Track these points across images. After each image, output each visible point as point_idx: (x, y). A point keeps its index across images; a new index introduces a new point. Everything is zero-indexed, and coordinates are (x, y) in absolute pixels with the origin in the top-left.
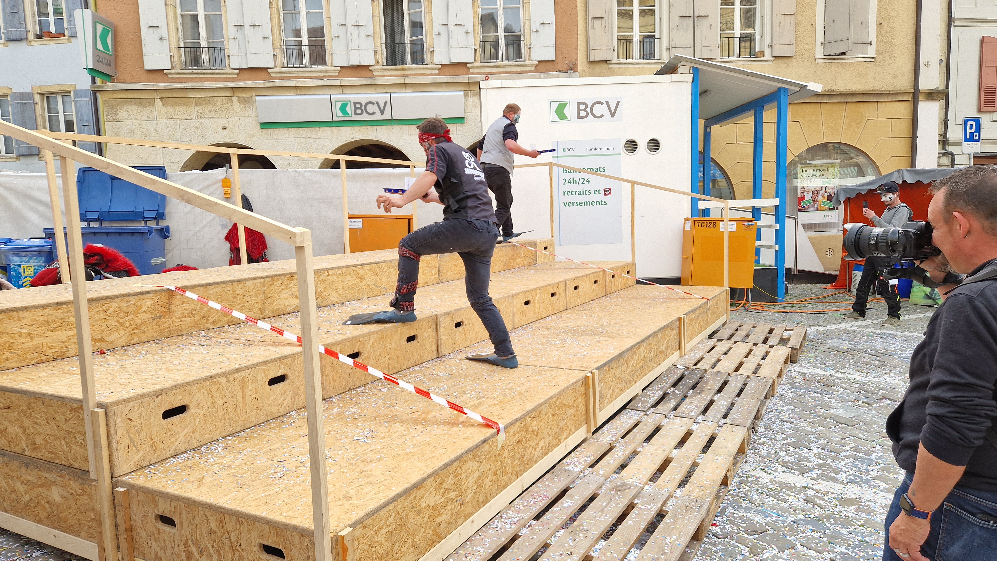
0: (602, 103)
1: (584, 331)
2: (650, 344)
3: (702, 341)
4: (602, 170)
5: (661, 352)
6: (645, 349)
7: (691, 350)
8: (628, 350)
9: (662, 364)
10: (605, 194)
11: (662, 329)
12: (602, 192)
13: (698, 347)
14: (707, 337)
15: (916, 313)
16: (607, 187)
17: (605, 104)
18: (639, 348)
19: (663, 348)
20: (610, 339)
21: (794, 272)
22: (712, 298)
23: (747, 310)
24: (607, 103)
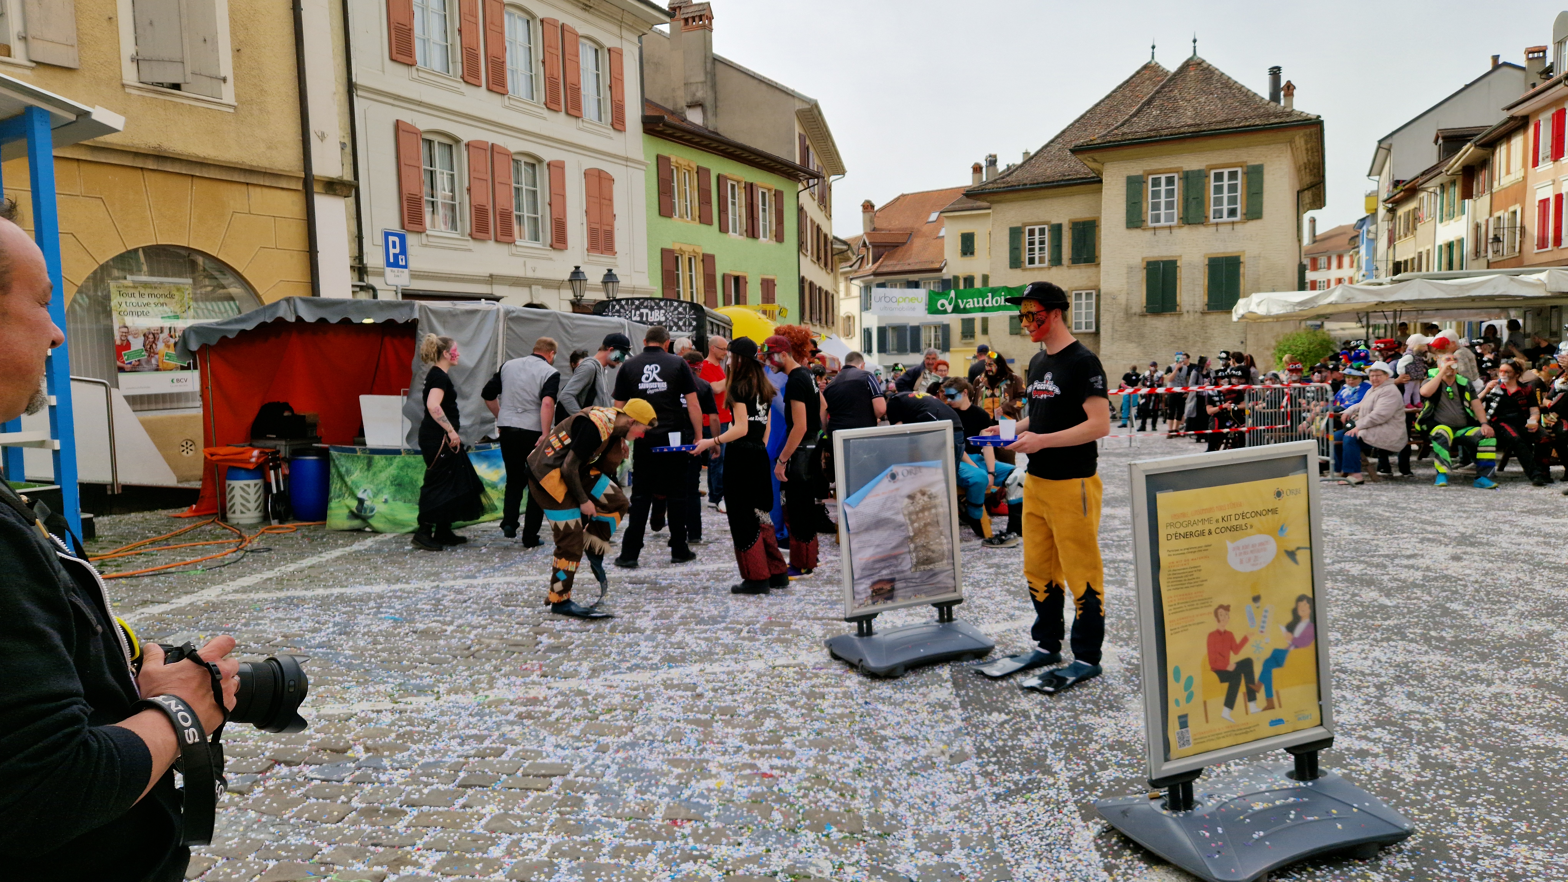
15: (337, 546)
21: (113, 490)
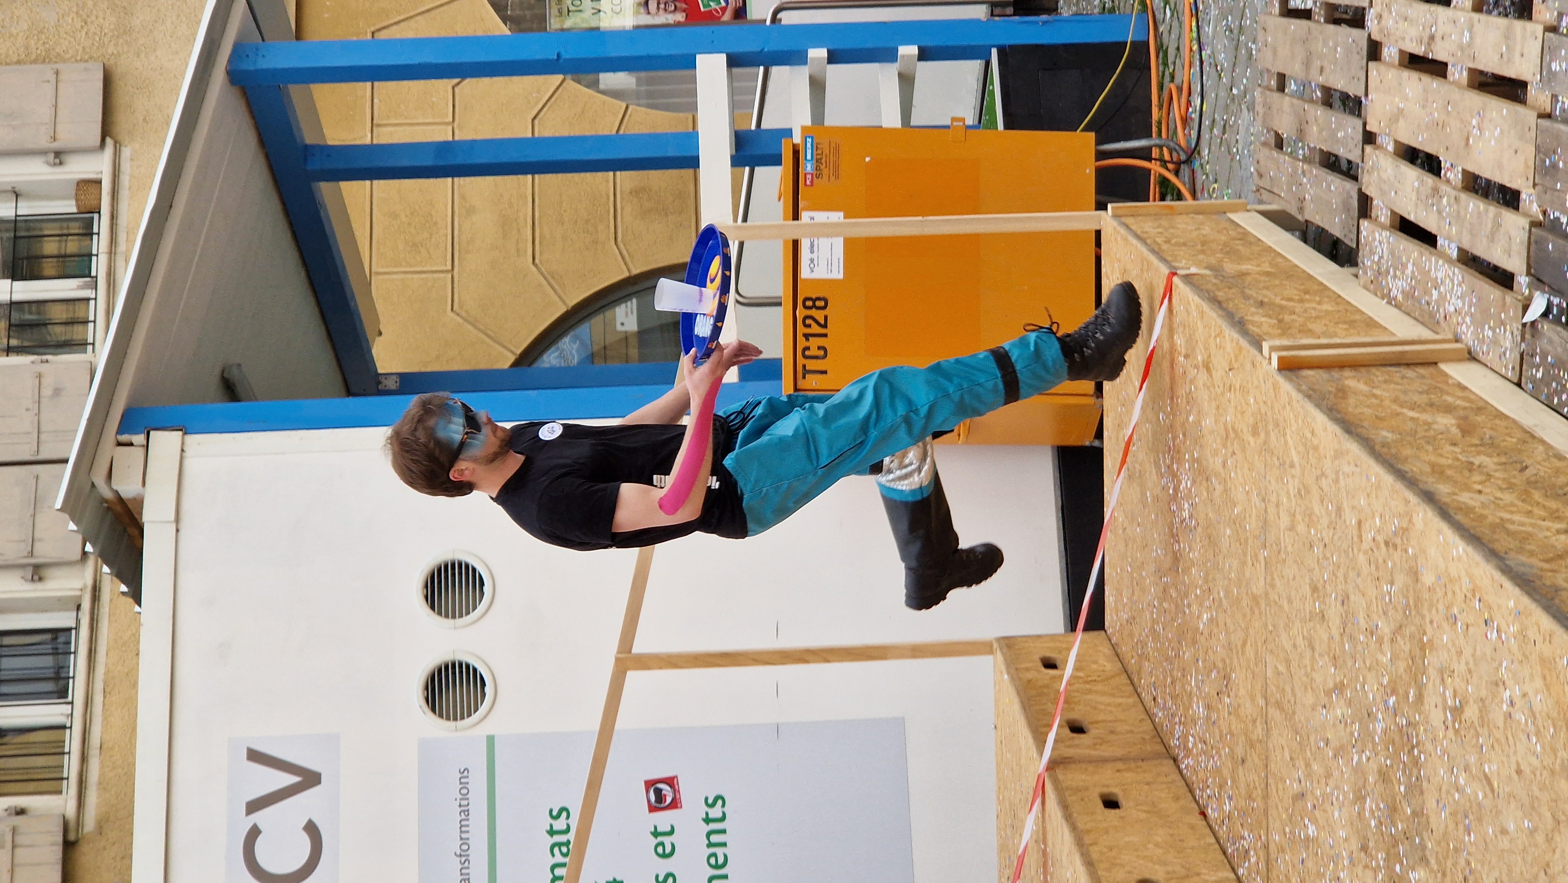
0: (254, 833)
1: (1393, 809)
2: (1438, 471)
3: (1377, 287)
4: (560, 825)
5: (1467, 428)
6: (1467, 488)
7: (1429, 320)
8: (1493, 555)
9: (1527, 421)
10: (675, 804)
11: (1349, 427)
12: (664, 819)
13: (1408, 295)
14: (1353, 270)
16: (640, 798)
17: (261, 817)
18: (1468, 510)
19: (1445, 422)
20: (1433, 661)
22: (1164, 260)
23: (1193, 153)
24: (254, 806)
